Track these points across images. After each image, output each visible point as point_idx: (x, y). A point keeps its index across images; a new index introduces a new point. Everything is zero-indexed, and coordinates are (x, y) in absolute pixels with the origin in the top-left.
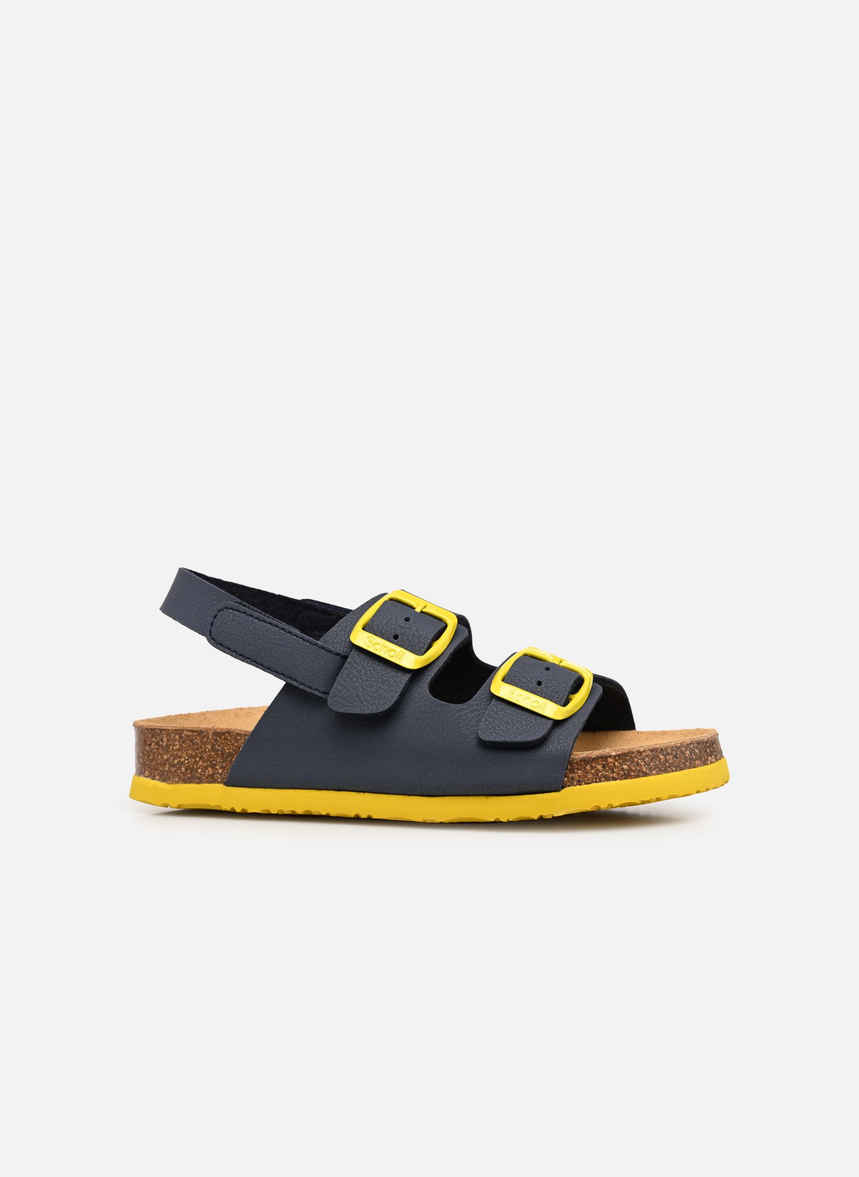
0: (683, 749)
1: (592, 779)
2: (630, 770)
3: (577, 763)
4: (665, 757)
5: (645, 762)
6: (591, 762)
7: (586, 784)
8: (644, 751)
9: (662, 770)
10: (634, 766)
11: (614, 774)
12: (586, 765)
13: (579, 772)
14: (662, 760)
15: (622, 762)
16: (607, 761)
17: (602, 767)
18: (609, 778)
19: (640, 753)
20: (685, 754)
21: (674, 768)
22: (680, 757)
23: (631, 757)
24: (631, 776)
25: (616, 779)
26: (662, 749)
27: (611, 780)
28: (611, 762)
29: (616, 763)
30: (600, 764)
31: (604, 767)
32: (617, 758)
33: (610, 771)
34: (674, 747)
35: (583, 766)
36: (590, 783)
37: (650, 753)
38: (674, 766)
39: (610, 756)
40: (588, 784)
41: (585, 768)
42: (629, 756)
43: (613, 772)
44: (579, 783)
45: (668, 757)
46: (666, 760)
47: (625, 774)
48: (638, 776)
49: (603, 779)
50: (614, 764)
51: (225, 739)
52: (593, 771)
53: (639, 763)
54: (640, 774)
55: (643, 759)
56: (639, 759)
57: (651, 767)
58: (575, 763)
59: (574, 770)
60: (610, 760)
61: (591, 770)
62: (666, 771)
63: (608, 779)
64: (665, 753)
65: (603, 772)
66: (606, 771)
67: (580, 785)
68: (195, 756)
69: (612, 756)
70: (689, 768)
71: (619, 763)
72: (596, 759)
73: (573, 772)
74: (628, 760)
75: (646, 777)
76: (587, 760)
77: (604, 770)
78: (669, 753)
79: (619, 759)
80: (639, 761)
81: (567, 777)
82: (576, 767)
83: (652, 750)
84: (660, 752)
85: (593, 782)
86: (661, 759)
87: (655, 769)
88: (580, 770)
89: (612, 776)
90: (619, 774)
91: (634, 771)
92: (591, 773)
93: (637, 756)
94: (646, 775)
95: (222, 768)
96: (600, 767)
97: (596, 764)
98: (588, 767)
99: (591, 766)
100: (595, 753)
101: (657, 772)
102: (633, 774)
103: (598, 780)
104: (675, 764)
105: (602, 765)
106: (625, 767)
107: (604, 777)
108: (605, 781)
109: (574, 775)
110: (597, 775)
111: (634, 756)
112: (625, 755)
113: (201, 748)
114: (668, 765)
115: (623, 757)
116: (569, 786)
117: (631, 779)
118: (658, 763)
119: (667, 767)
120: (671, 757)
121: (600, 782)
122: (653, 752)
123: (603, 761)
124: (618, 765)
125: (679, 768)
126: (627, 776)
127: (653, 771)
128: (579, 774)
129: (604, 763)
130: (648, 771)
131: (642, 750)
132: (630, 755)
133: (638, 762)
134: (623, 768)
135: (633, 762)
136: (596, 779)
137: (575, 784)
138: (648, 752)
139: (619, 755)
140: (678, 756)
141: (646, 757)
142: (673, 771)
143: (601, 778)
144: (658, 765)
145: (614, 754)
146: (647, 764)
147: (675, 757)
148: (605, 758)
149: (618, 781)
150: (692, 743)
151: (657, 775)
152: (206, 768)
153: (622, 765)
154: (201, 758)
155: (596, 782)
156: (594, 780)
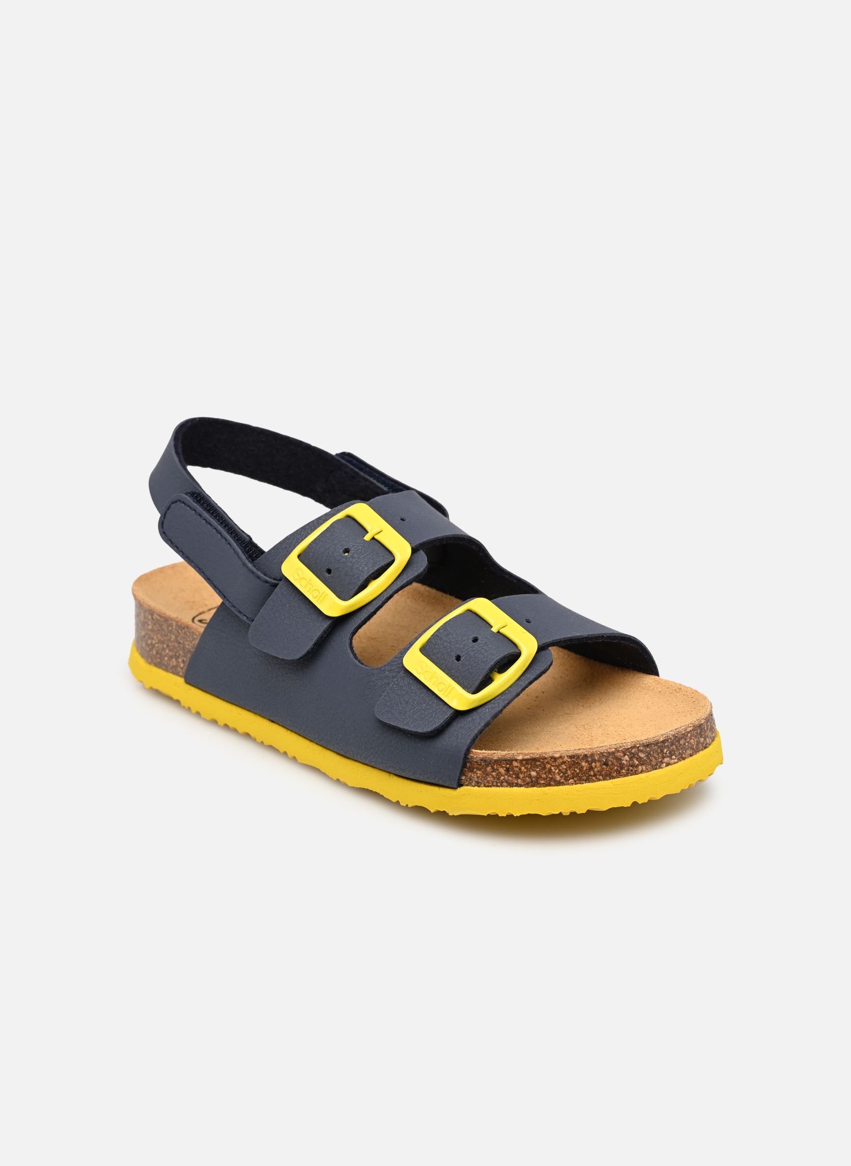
0: (620, 754)
1: (493, 782)
2: (538, 777)
3: (476, 762)
4: (590, 764)
5: (560, 770)
6: (493, 763)
7: (485, 786)
8: (561, 757)
9: (583, 780)
10: (545, 774)
11: (519, 780)
12: (487, 766)
13: (478, 772)
14: (585, 768)
15: (531, 767)
16: (512, 764)
17: (505, 771)
18: (513, 784)
19: (555, 759)
20: (621, 760)
21: (601, 777)
22: (613, 764)
23: (543, 762)
24: (540, 784)
25: (521, 786)
26: (586, 756)
27: (515, 786)
28: (517, 767)
29: (523, 768)
30: (503, 767)
31: (508, 770)
32: (524, 762)
33: (514, 776)
34: (604, 752)
35: (483, 766)
36: (491, 786)
37: (569, 760)
38: (601, 775)
39: (516, 760)
40: (488, 786)
41: (486, 769)
42: (540, 762)
43: (518, 777)
44: (478, 784)
45: (593, 764)
46: (591, 768)
47: (532, 782)
48: (549, 785)
49: (505, 784)
50: (520, 769)
51: (185, 633)
52: (494, 774)
53: (552, 770)
54: (552, 783)
55: (558, 767)
56: (553, 766)
57: (568, 776)
58: (475, 762)
59: (473, 769)
60: (515, 764)
61: (492, 772)
62: (588, 780)
63: (511, 785)
64: (589, 759)
65: (506, 777)
66: (510, 776)
67: (479, 787)
68: (163, 643)
69: (518, 760)
70: (625, 776)
71: (526, 768)
72: (499, 762)
73: (472, 771)
74: (537, 766)
75: (560, 787)
76: (488, 761)
77: (507, 775)
78: (596, 760)
79: (526, 764)
80: (552, 768)
81: (465, 776)
82: (476, 766)
83: (571, 757)
84: (583, 759)
85: (494, 786)
86: (582, 767)
87: (573, 778)
88: (480, 770)
89: (516, 782)
90: (524, 781)
91: (544, 779)
92: (492, 776)
93: (551, 762)
94: (559, 784)
95: (183, 661)
96: (502, 771)
97: (498, 766)
98: (489, 769)
99: (493, 768)
100: (497, 754)
101: (575, 781)
102: (543, 782)
103: (499, 784)
104: (603, 773)
105: (505, 769)
106: (534, 774)
107: (506, 782)
108: (507, 787)
109: (473, 775)
110: (499, 779)
111: (547, 762)
112: (534, 760)
113: (168, 636)
114: (592, 773)
115: (532, 762)
116: (467, 785)
117: (539, 787)
118: (578, 771)
119: (591, 775)
120: (598, 764)
121: (502, 787)
122: (574, 758)
123: (507, 764)
124: (525, 770)
125: (608, 776)
126: (534, 783)
127: (570, 781)
128: (479, 775)
129: (508, 766)
130: (562, 780)
131: (557, 755)
132: (542, 761)
133: (550, 769)
134: (530, 774)
135: (545, 768)
136: (497, 783)
137: (473, 784)
138: (566, 758)
139: (527, 760)
140: (610, 763)
141: (562, 764)
142: (599, 780)
143: (502, 782)
144: (578, 774)
145: (520, 757)
146: (562, 772)
147: (606, 764)
148: (510, 761)
149: (522, 789)
150: (634, 747)
151: (576, 784)
152: (171, 657)
153: (530, 772)
154: (168, 646)
155: (497, 786)
156: (495, 784)
